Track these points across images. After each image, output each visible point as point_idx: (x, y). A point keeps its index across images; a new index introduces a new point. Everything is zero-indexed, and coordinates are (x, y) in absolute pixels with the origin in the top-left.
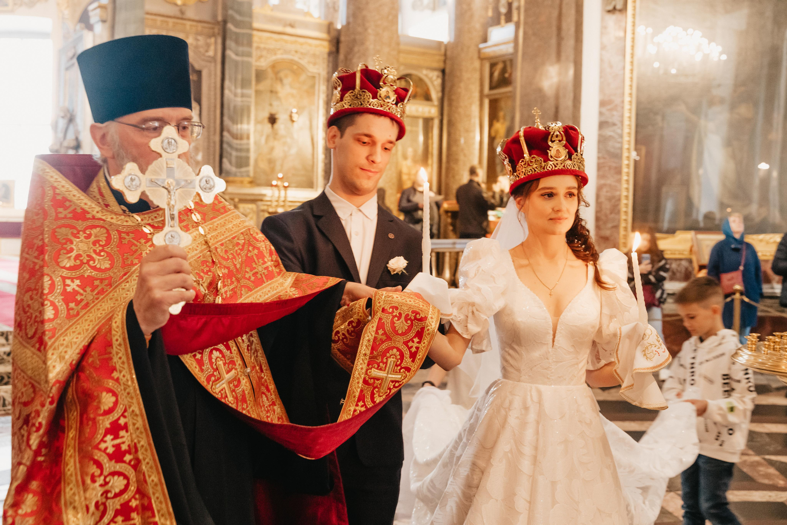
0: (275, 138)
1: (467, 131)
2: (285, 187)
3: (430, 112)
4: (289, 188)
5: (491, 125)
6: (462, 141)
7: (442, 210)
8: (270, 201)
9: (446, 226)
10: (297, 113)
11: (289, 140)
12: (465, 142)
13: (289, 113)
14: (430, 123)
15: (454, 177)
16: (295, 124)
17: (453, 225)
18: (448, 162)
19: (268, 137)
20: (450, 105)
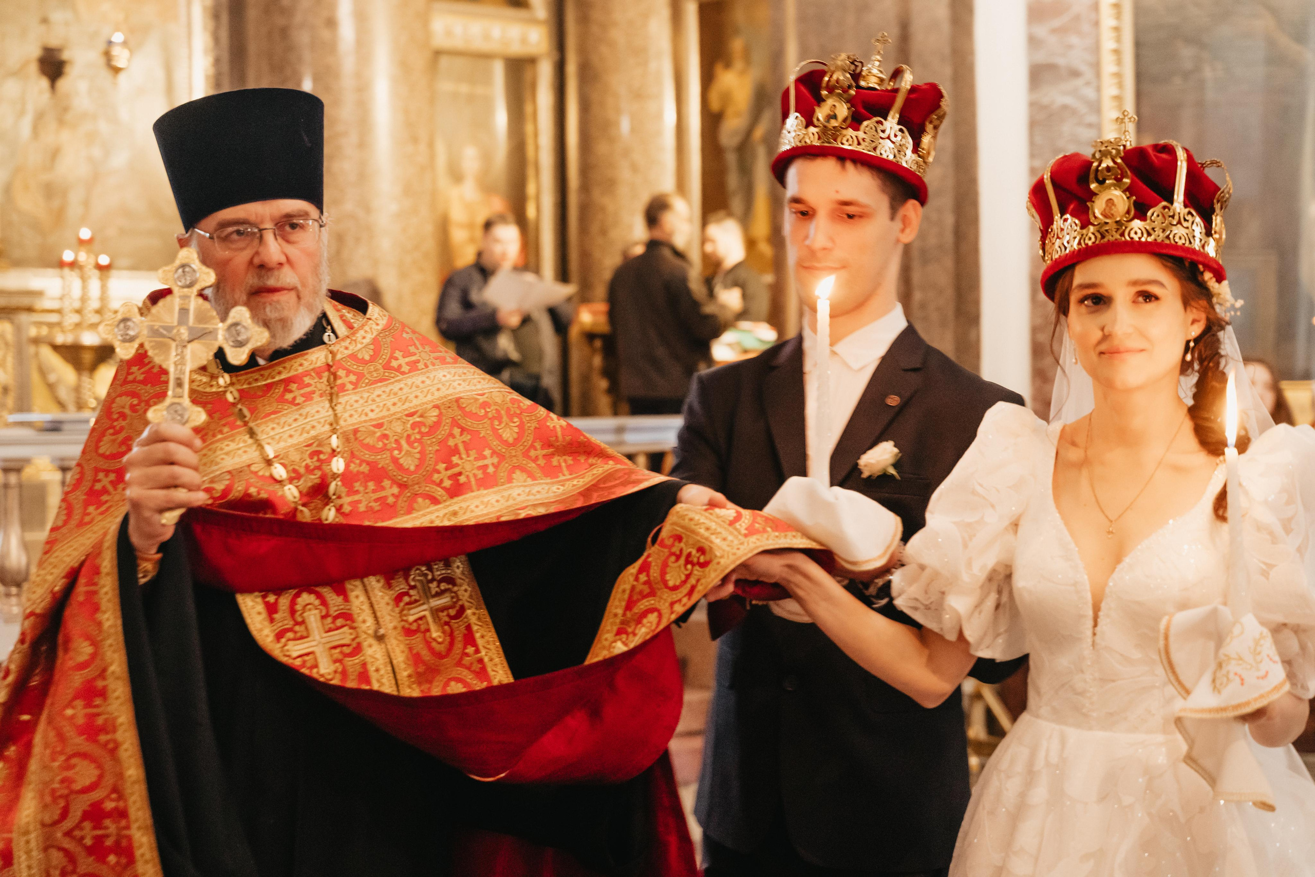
0: (61, 122)
1: (639, 95)
2: (103, 269)
3: (524, 41)
4: (114, 273)
5: (707, 79)
6: (625, 125)
7: (574, 332)
8: (59, 311)
9: (586, 379)
10: (125, 44)
11: (103, 127)
12: (633, 130)
13: (102, 47)
14: (528, 76)
15: (604, 232)
16: (122, 77)
17: (609, 372)
18: (585, 187)
19: (39, 118)
20: (584, 20)
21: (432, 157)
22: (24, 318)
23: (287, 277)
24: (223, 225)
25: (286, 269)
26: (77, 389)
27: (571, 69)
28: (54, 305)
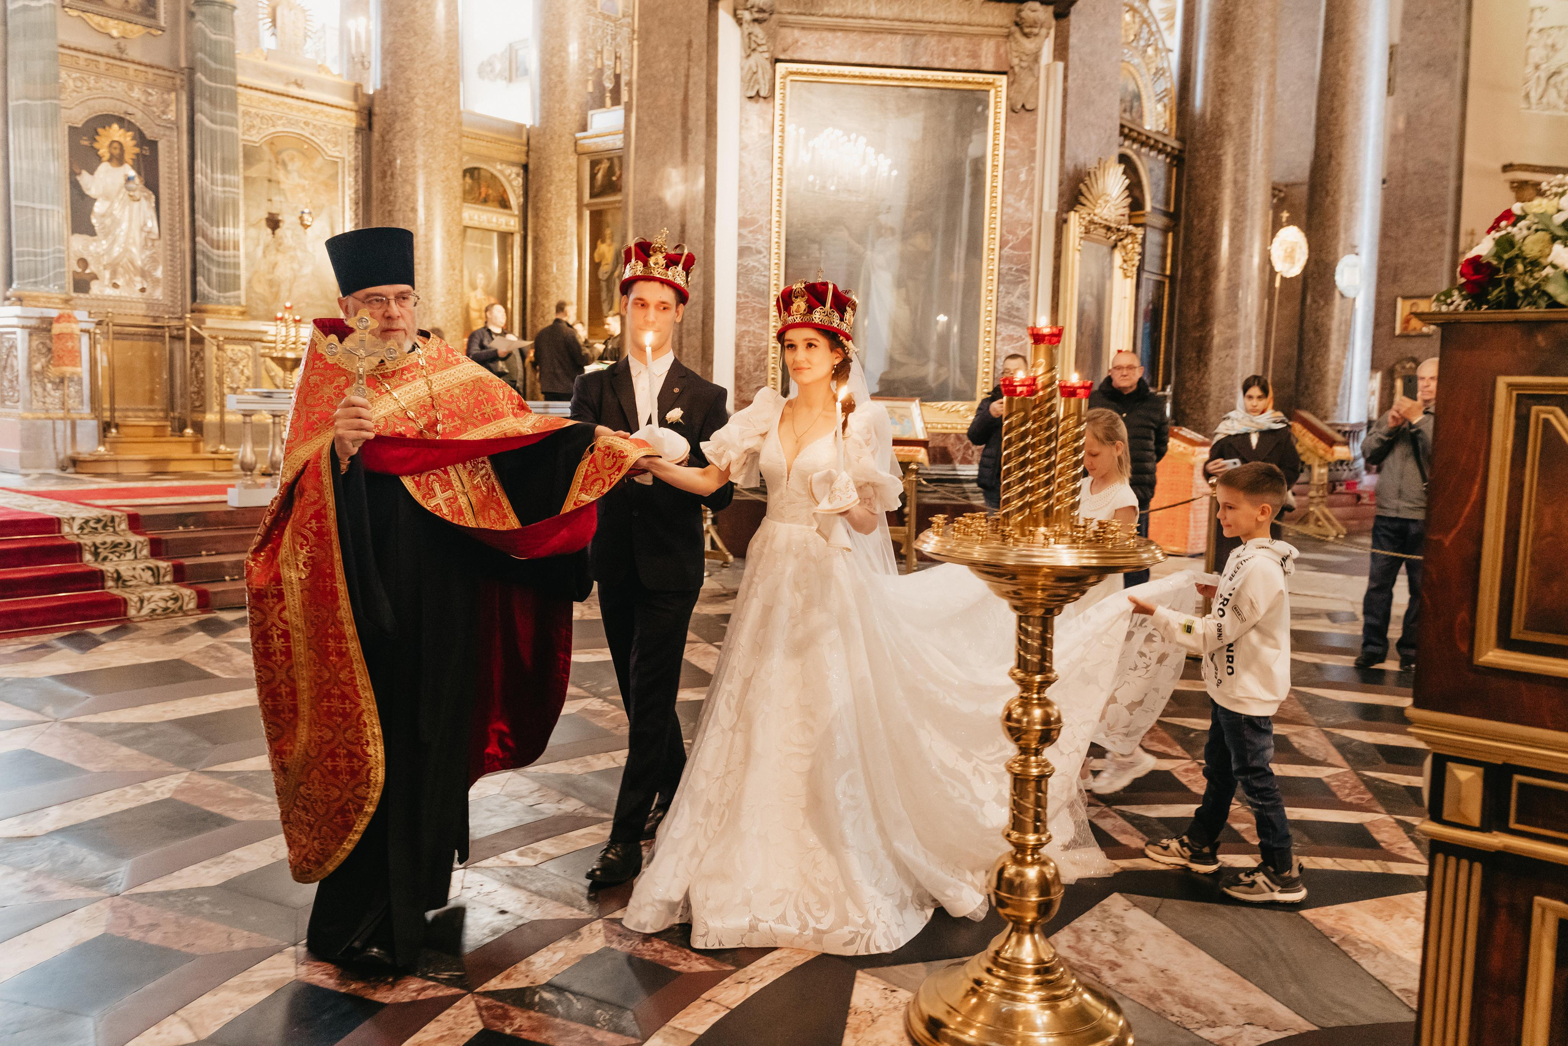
5: (593, 247)
8: (275, 342)
10: (310, 213)
11: (299, 254)
18: (534, 295)
19: (267, 247)
20: (536, 216)
21: (462, 277)
22: (258, 344)
23: (401, 324)
24: (368, 296)
25: (401, 320)
26: (284, 379)
27: (530, 239)
28: (272, 338)
